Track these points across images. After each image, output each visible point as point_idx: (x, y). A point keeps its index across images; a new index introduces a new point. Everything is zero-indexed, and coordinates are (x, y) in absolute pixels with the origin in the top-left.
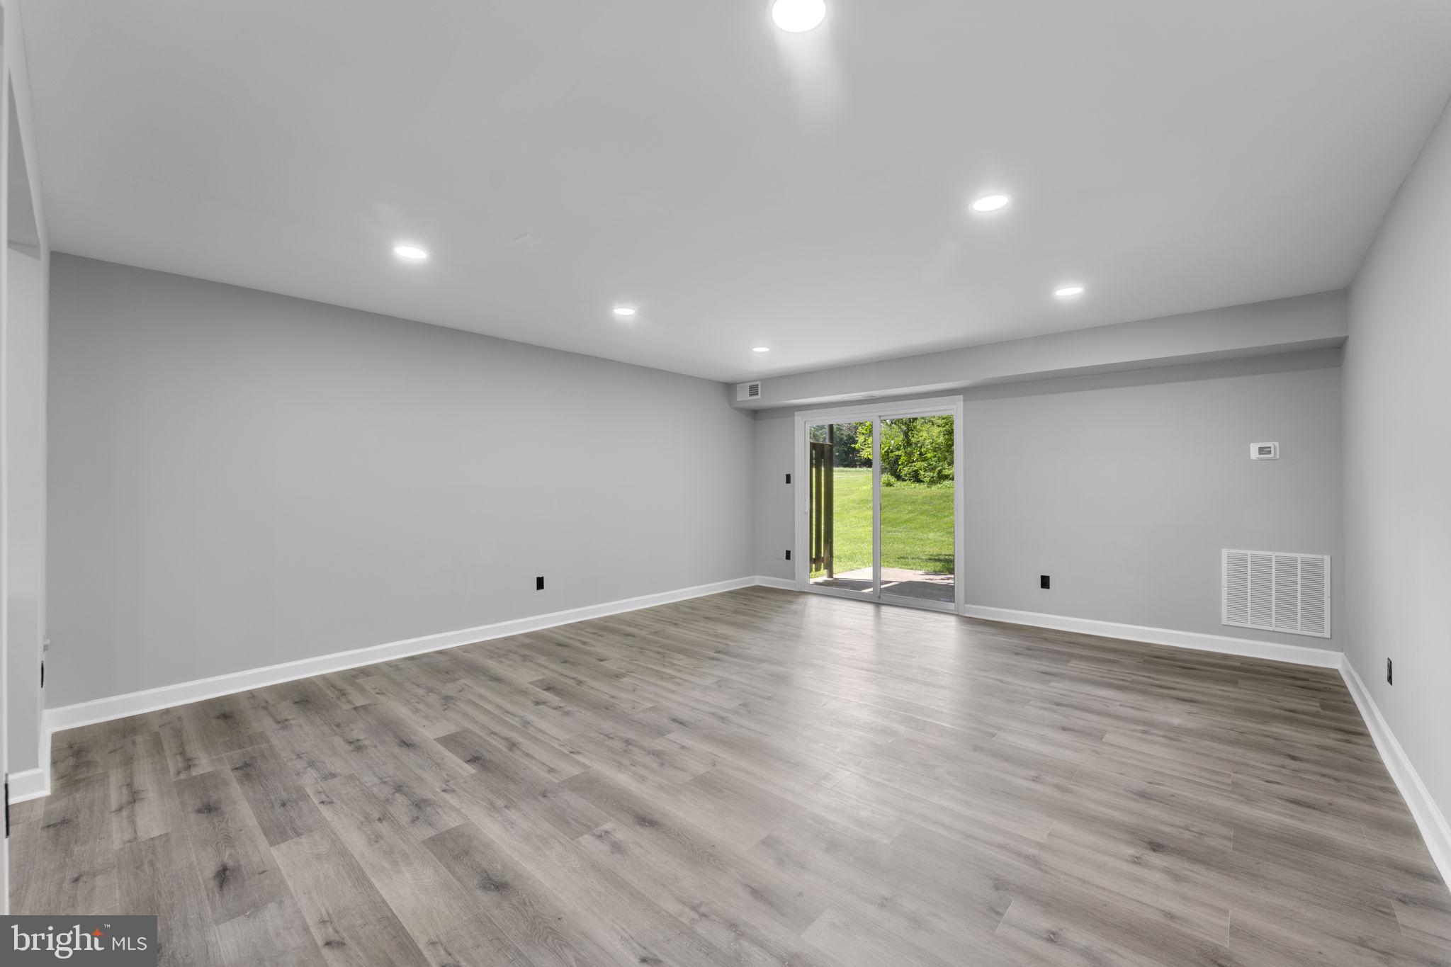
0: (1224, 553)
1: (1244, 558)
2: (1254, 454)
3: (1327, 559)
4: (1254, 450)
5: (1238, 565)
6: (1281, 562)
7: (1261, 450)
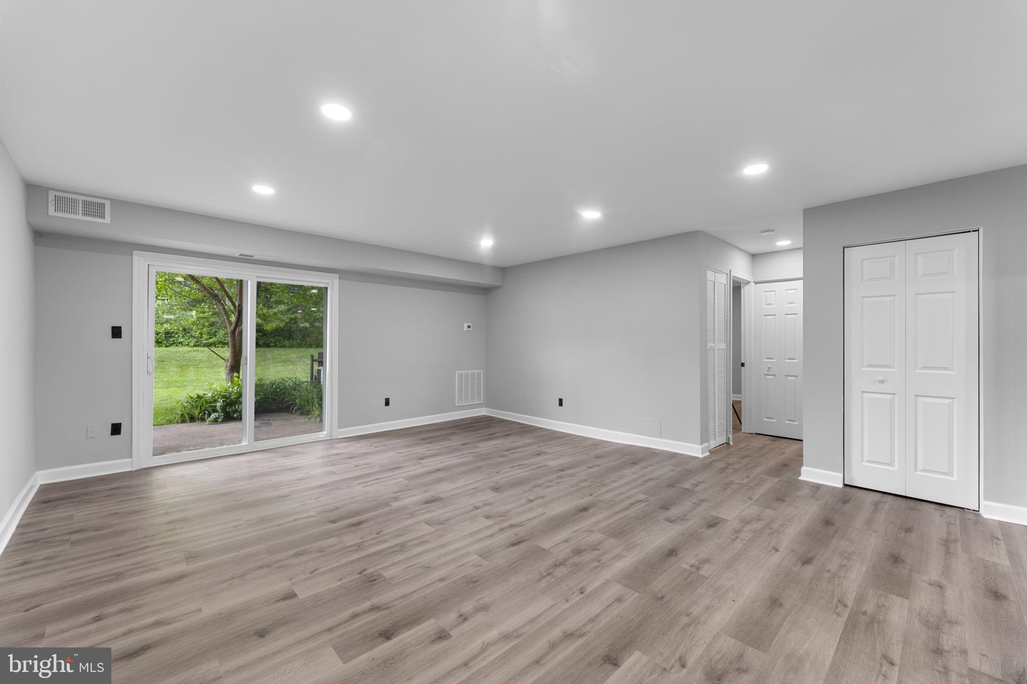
0: (457, 372)
1: (462, 374)
2: (466, 328)
3: (482, 371)
4: (466, 325)
5: (461, 376)
6: (473, 375)
7: (469, 327)
